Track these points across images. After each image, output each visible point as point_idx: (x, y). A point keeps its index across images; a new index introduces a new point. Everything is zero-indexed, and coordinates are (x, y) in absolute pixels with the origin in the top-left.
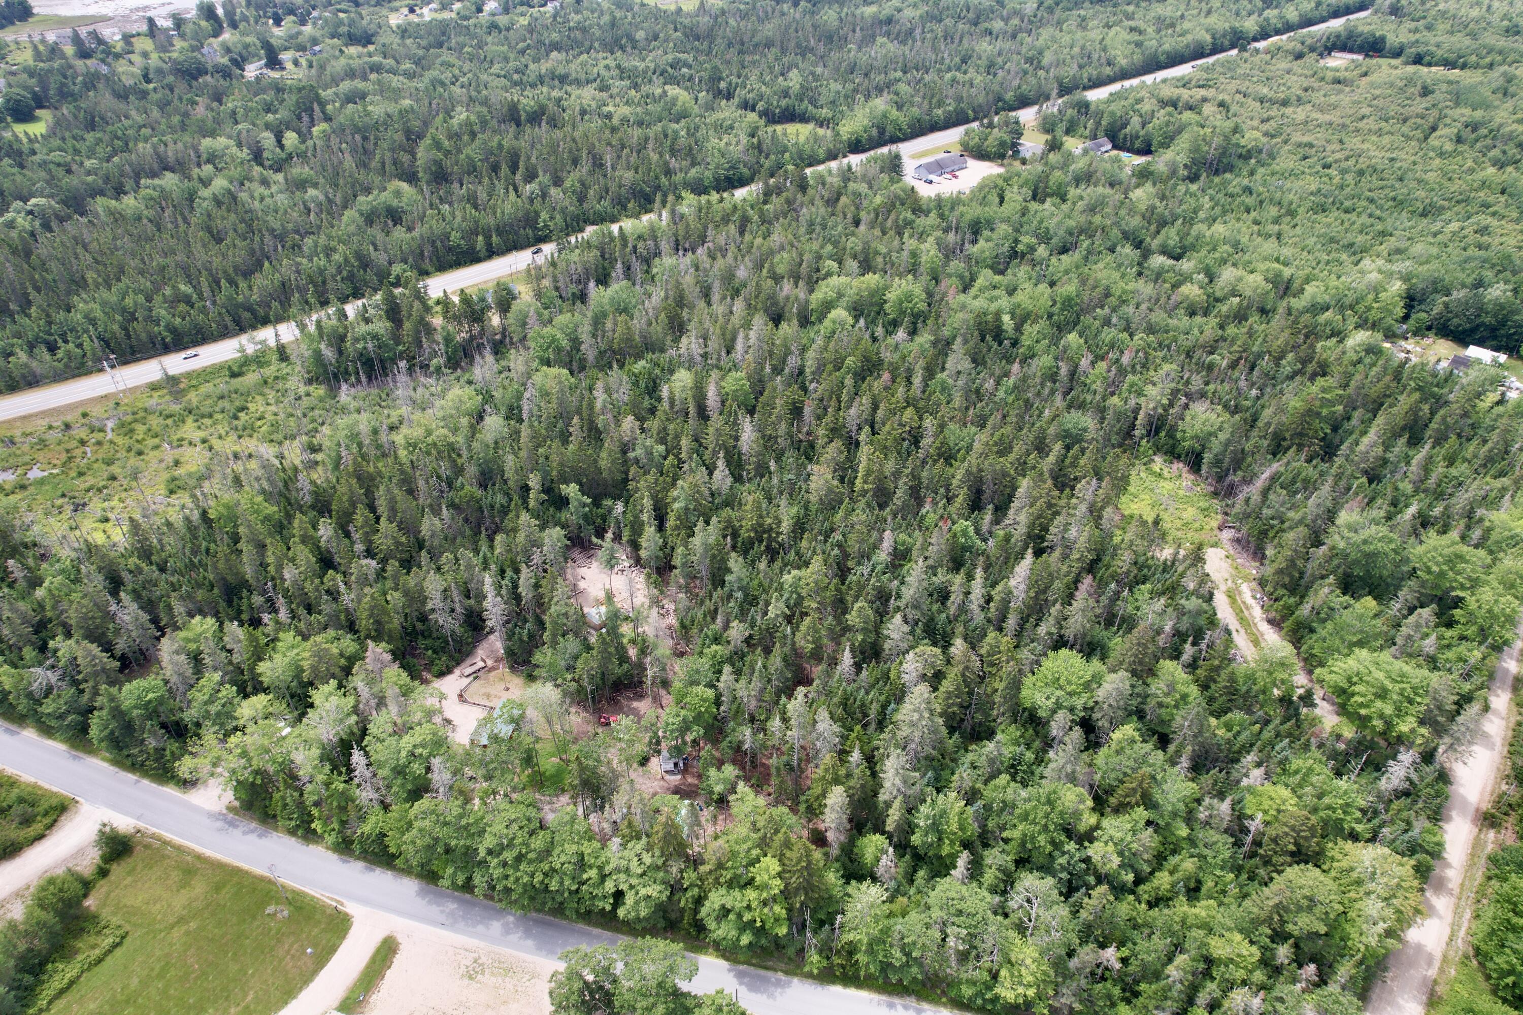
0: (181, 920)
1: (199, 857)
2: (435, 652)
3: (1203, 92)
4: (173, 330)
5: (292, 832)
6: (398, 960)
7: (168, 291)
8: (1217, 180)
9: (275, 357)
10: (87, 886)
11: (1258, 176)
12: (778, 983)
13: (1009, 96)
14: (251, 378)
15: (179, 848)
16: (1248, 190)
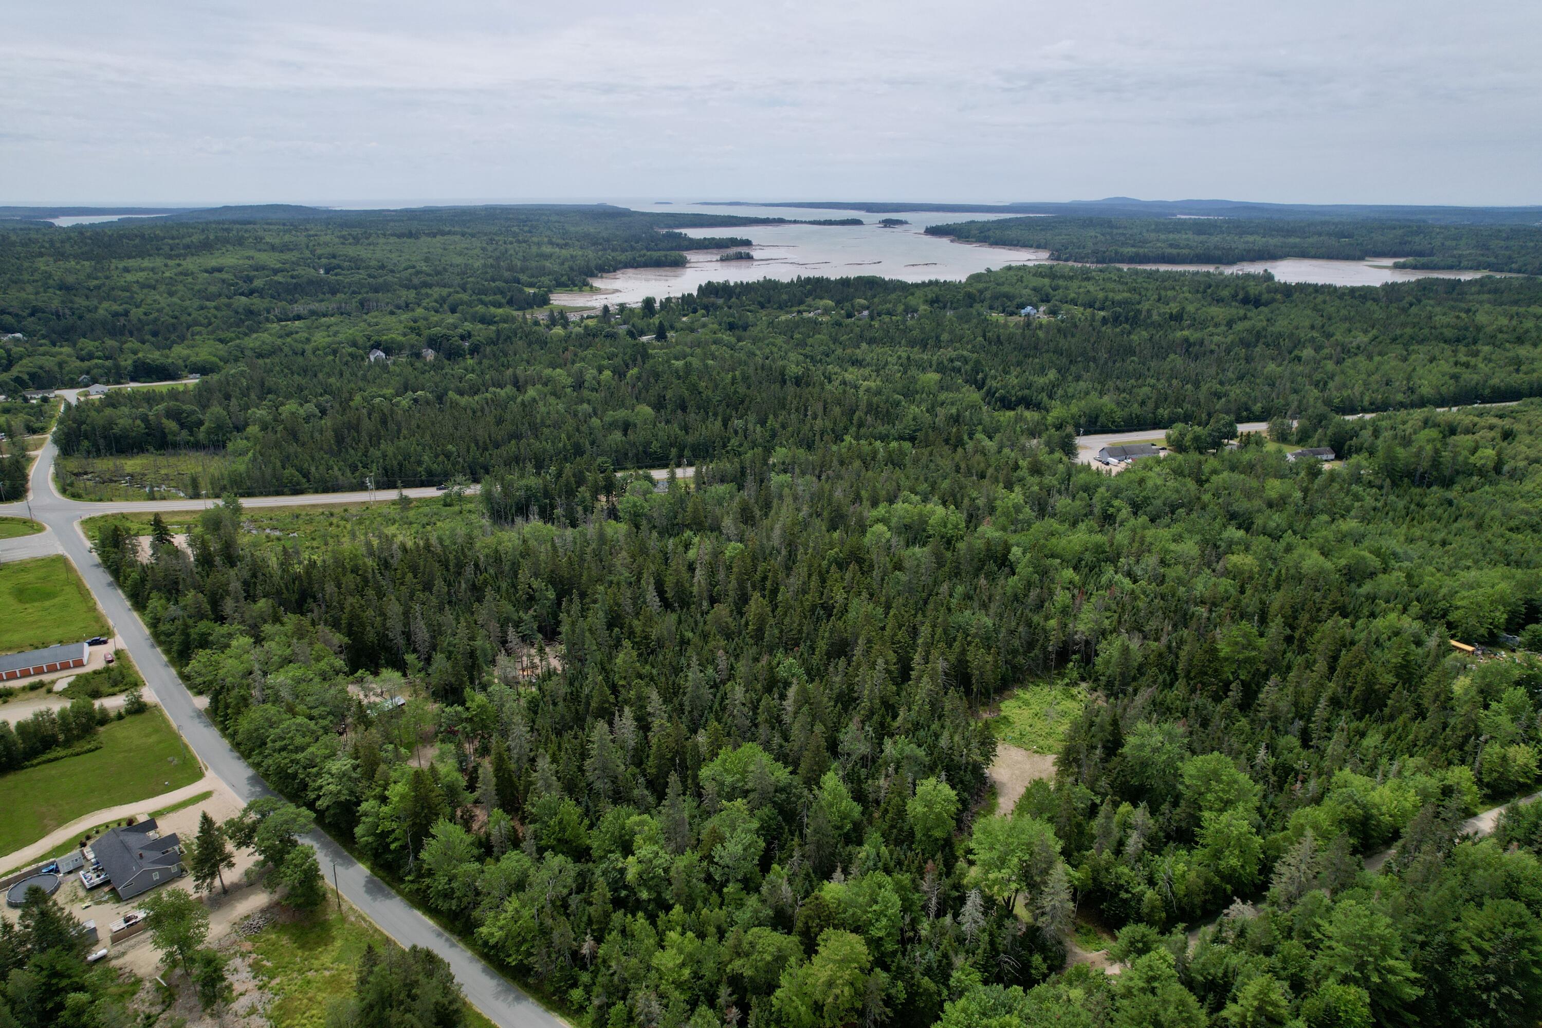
0: (129, 750)
1: (169, 726)
3: (1496, 421)
6: (201, 803)
10: (106, 722)
12: (387, 896)
13: (1257, 408)
15: (164, 720)
16: (1449, 503)
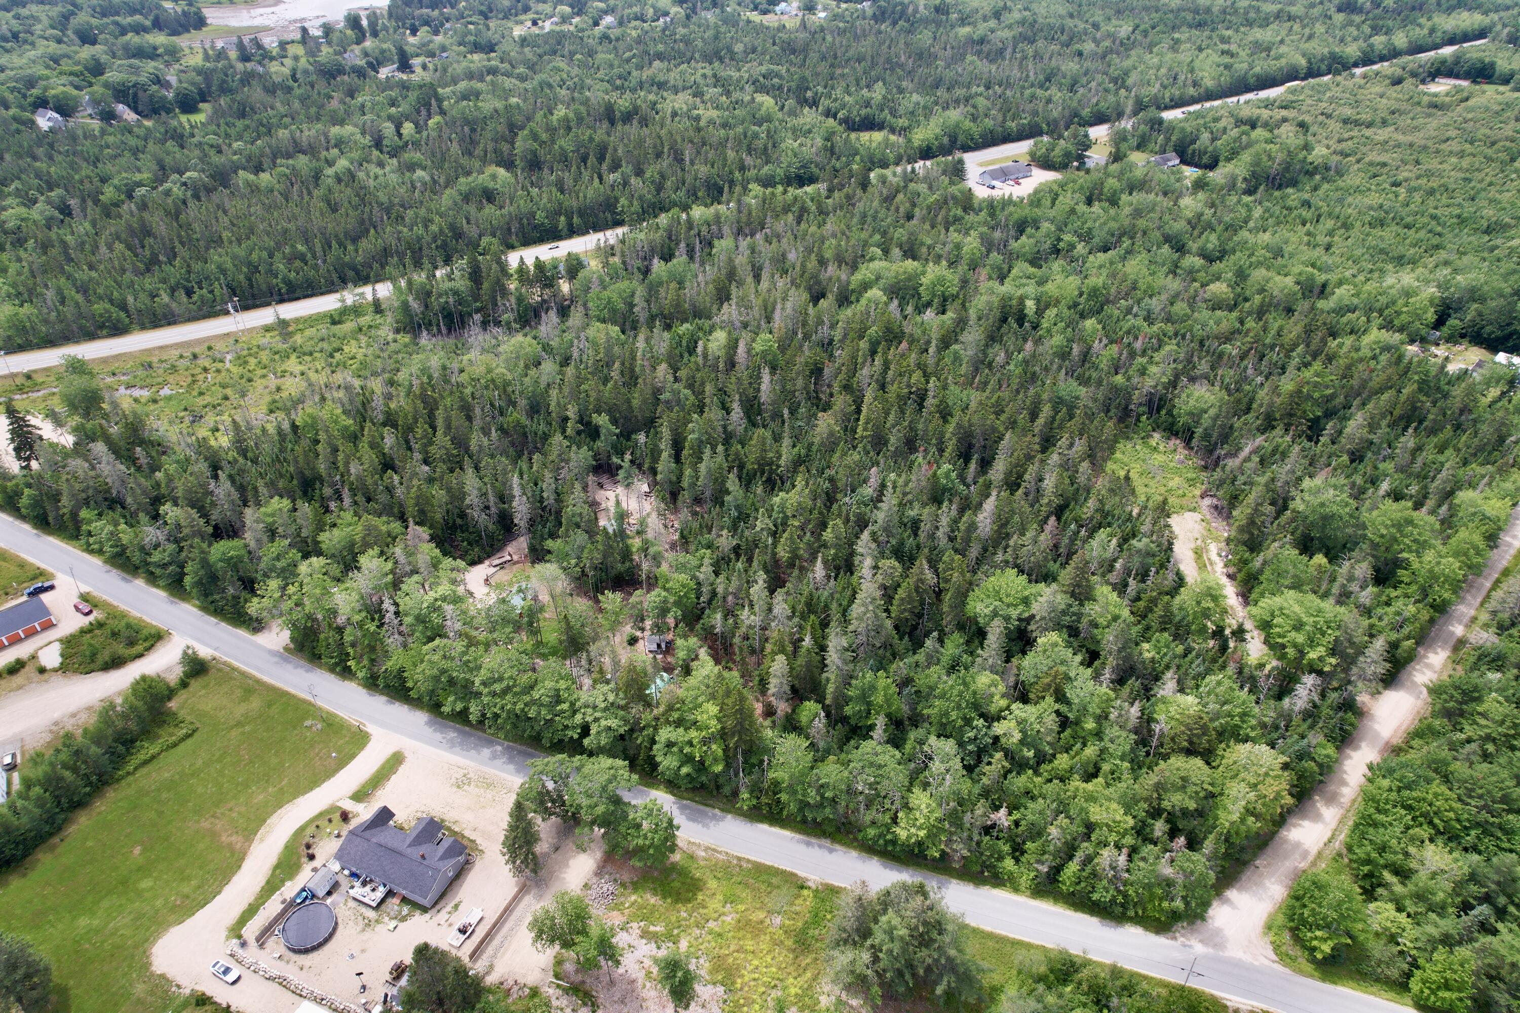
0: (239, 724)
1: (258, 681)
2: (470, 544)
3: (1284, 113)
4: (288, 283)
5: (332, 670)
6: (402, 769)
7: (287, 250)
8: (1277, 193)
9: (371, 309)
10: (171, 693)
11: (1320, 192)
12: (714, 817)
13: (1086, 112)
14: (348, 326)
15: (244, 674)
16: (1307, 204)
